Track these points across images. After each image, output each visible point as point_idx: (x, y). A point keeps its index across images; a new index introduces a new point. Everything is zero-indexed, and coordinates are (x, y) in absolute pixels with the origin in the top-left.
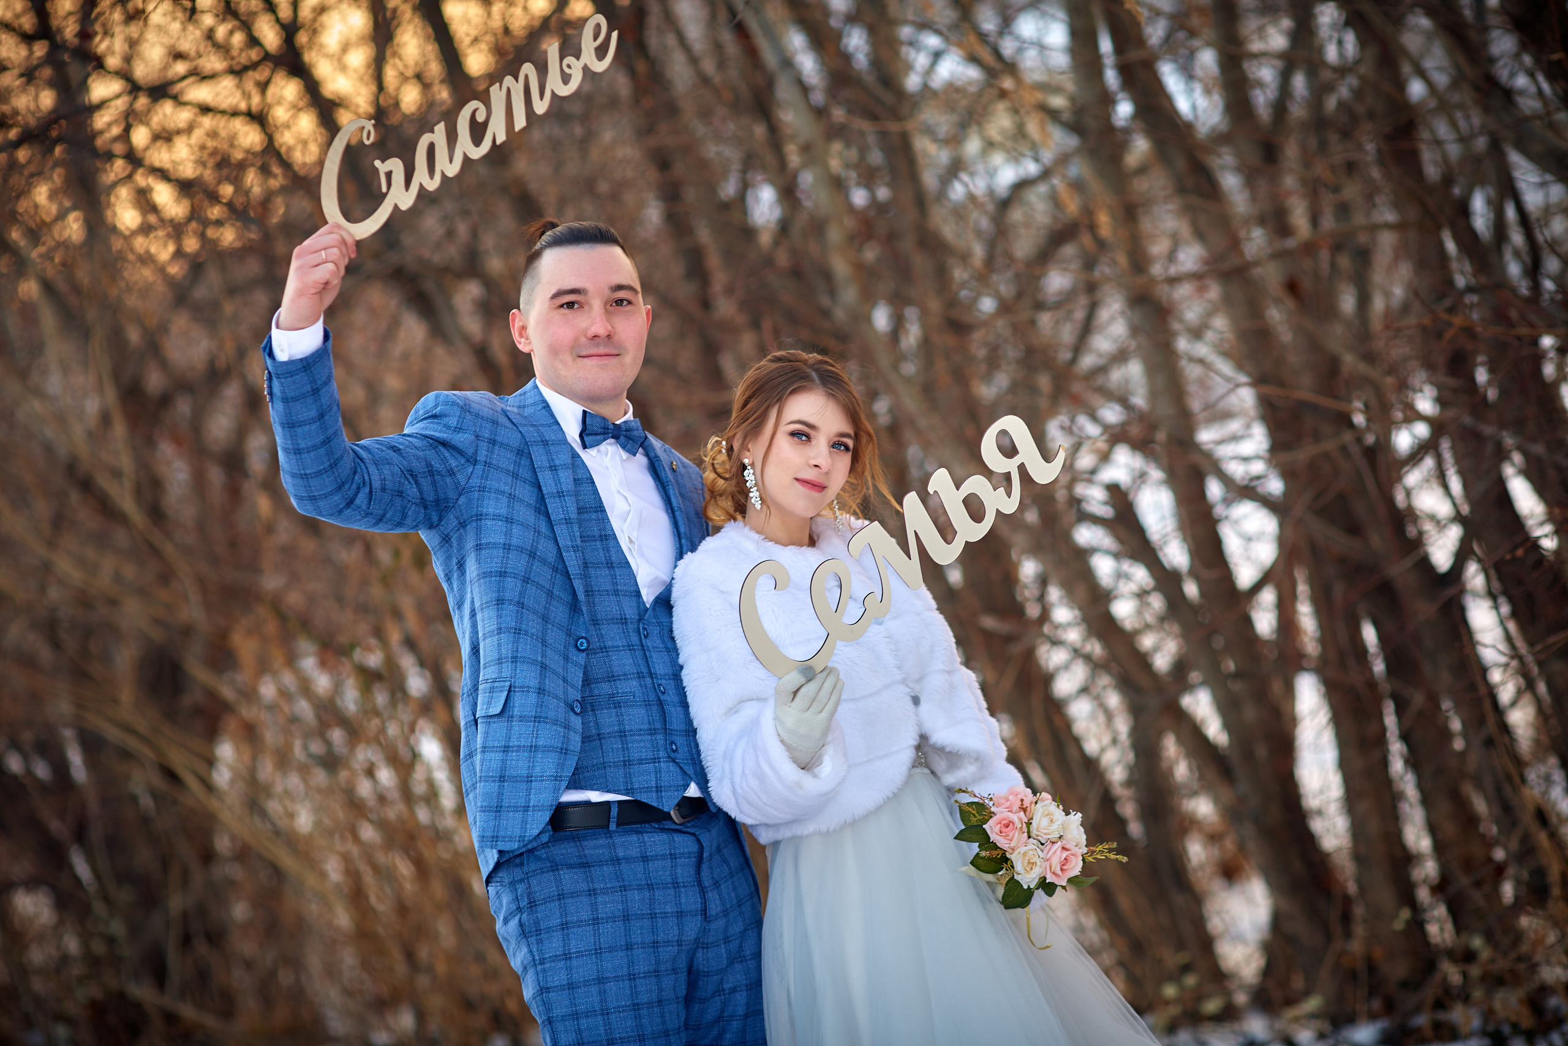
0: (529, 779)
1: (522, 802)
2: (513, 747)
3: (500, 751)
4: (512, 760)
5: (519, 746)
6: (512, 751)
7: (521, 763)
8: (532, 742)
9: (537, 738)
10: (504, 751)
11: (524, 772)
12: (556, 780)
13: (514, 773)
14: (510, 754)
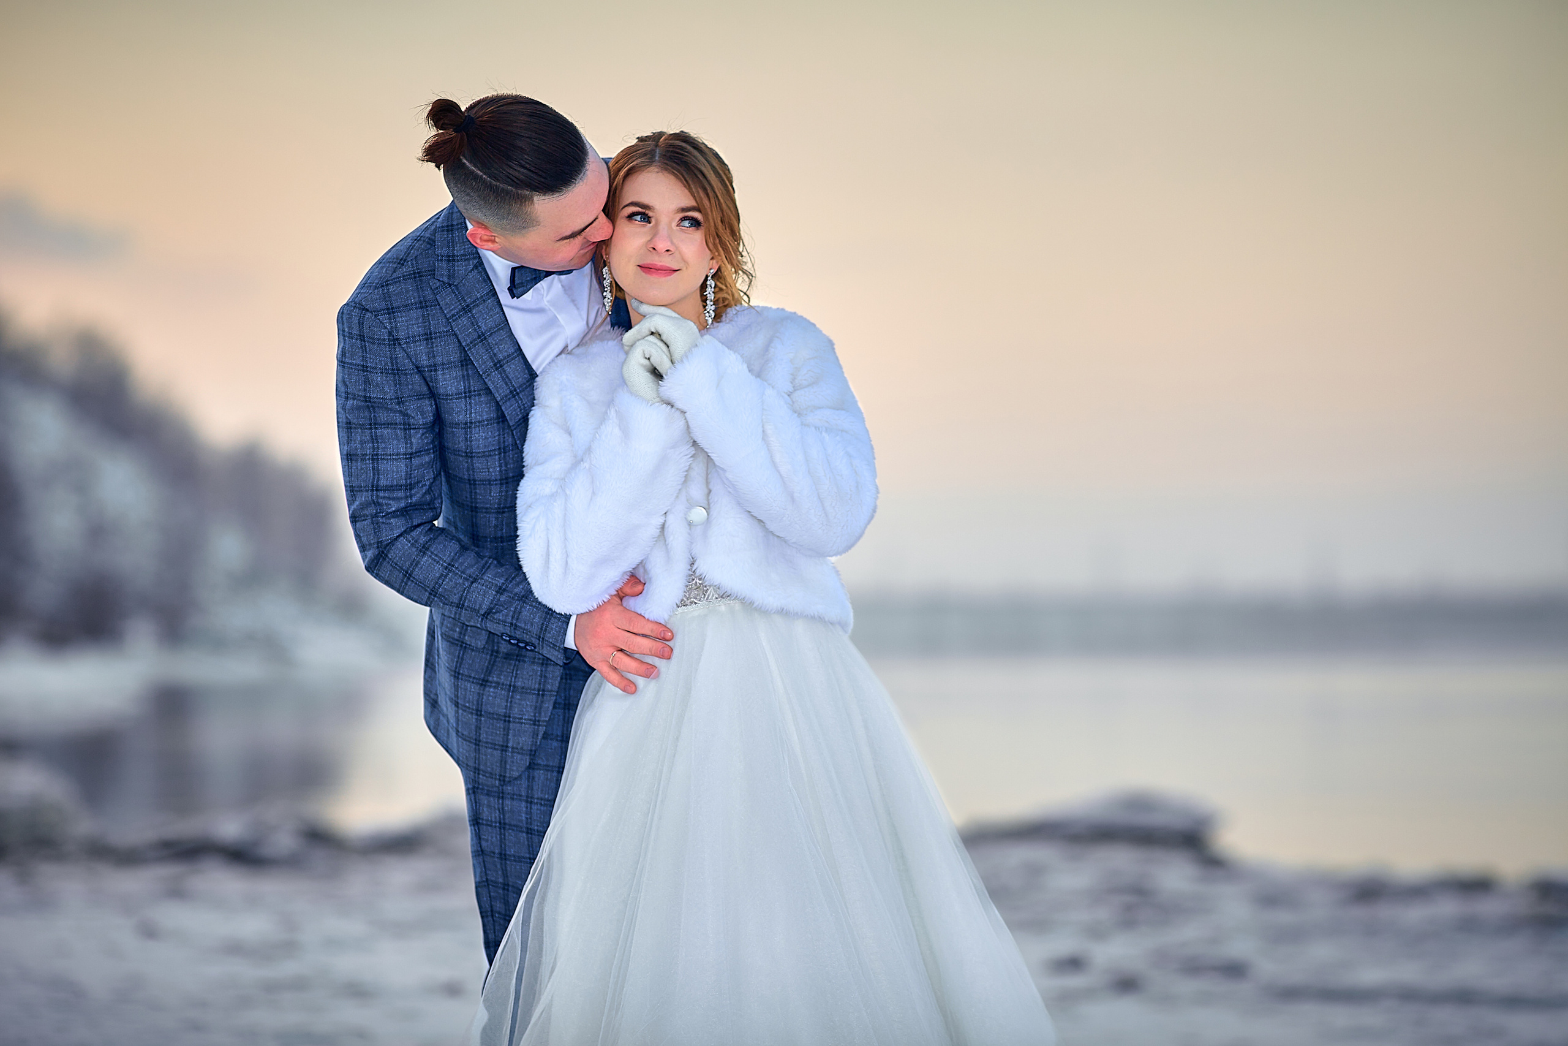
0: (507, 719)
1: (499, 740)
2: (491, 682)
3: (478, 684)
4: (489, 695)
5: (498, 683)
6: (490, 687)
7: (498, 701)
8: (511, 681)
9: (516, 677)
10: (482, 685)
11: (502, 711)
12: (535, 725)
13: (490, 710)
14: (487, 689)
